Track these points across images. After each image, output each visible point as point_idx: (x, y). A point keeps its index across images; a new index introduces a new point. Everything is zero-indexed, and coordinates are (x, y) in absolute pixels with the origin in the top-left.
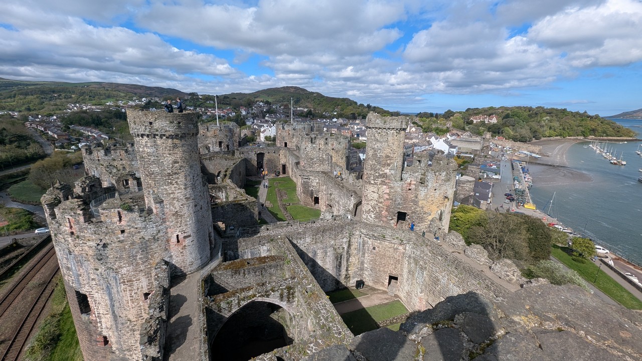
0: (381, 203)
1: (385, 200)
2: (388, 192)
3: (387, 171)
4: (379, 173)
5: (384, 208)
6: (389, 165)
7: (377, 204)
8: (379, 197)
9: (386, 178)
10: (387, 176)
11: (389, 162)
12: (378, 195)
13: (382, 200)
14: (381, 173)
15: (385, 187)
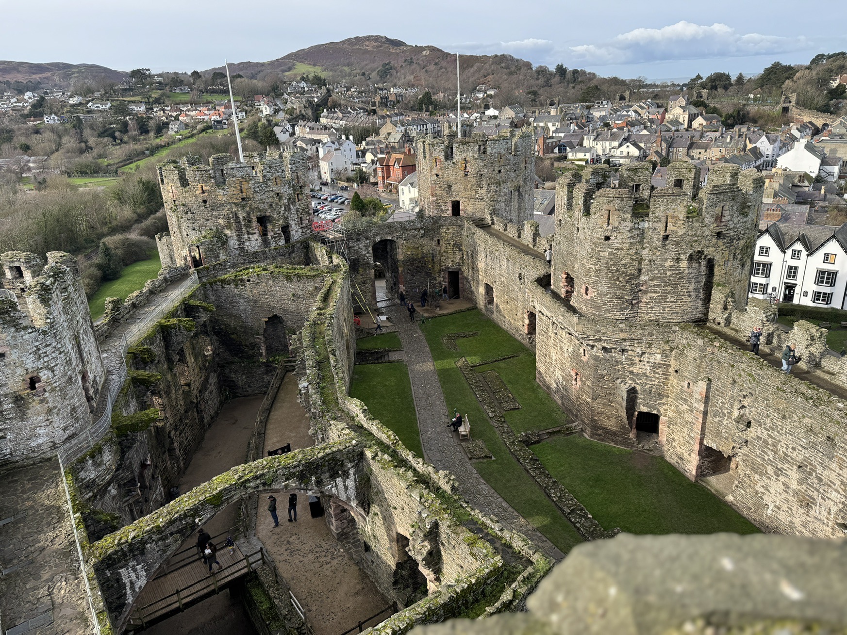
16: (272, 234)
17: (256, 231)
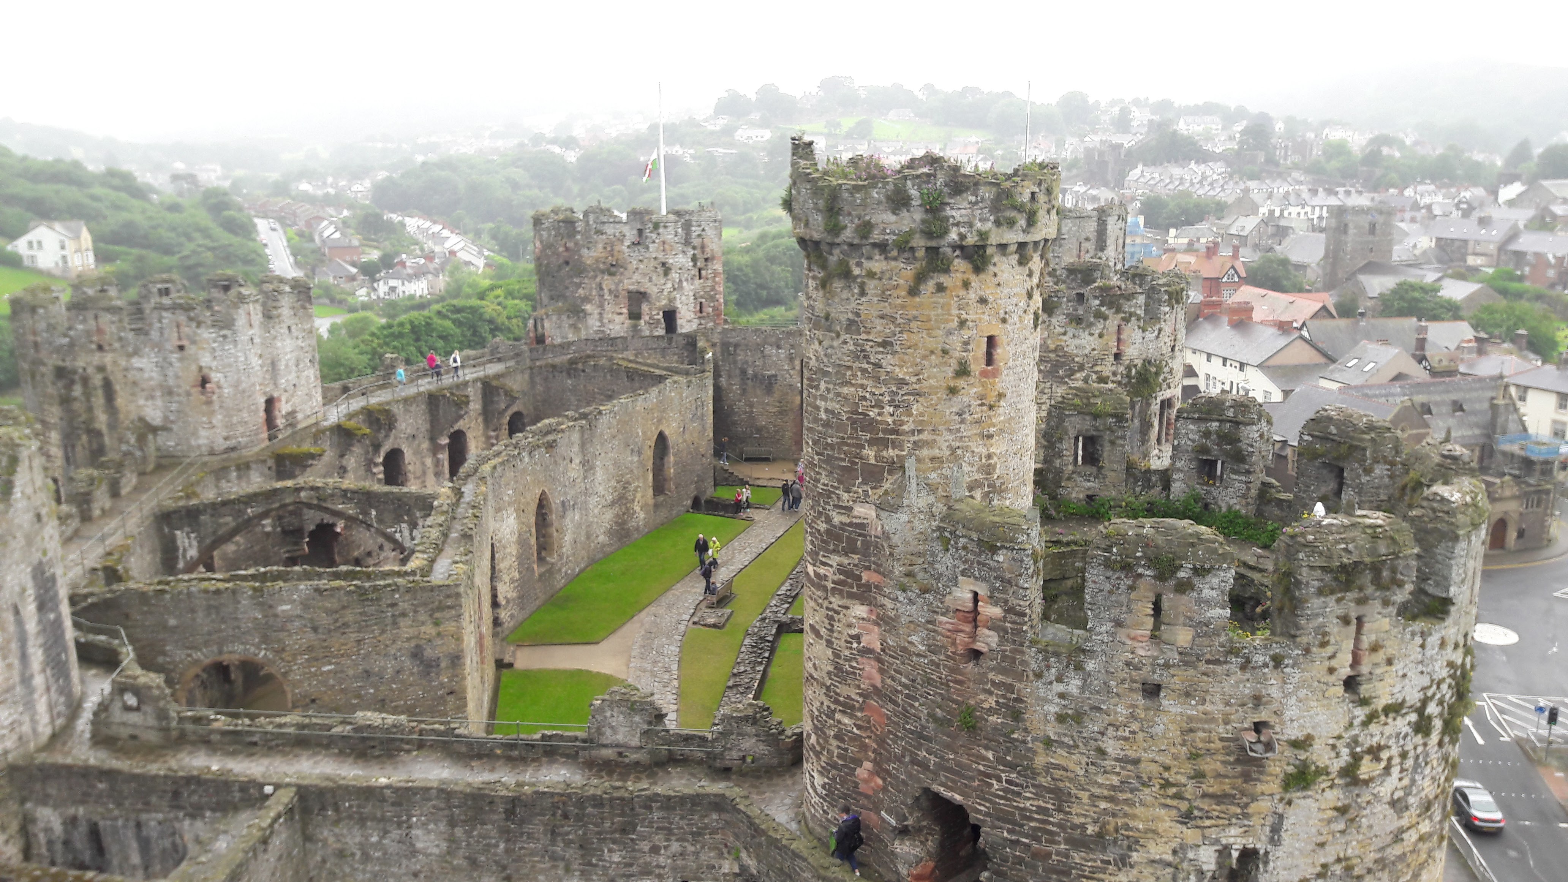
0: (848, 708)
1: (865, 695)
2: (877, 647)
3: (864, 512)
4: (829, 520)
5: (864, 747)
6: (874, 475)
7: (831, 714)
8: (838, 668)
9: (865, 554)
10: (867, 544)
11: (870, 453)
12: (829, 652)
13: (853, 693)
14: (837, 519)
15: (860, 610)
16: (647, 318)
17: (625, 311)
